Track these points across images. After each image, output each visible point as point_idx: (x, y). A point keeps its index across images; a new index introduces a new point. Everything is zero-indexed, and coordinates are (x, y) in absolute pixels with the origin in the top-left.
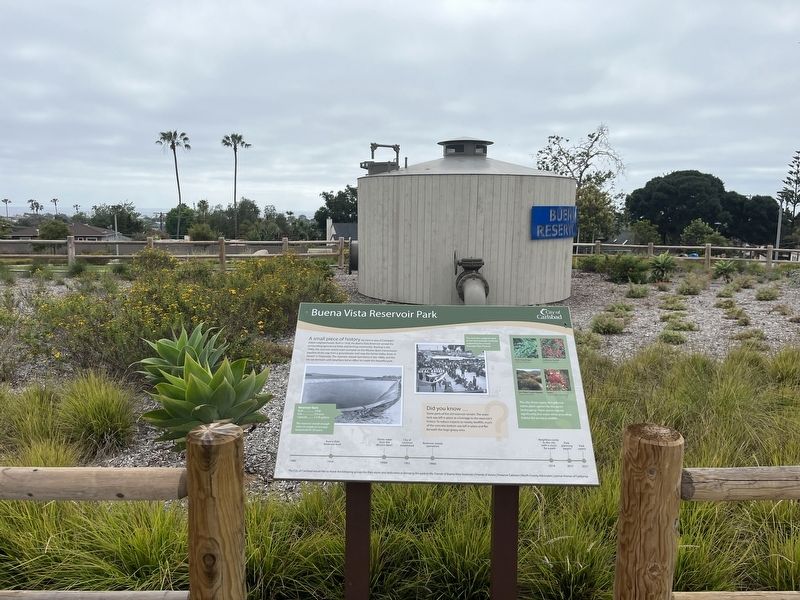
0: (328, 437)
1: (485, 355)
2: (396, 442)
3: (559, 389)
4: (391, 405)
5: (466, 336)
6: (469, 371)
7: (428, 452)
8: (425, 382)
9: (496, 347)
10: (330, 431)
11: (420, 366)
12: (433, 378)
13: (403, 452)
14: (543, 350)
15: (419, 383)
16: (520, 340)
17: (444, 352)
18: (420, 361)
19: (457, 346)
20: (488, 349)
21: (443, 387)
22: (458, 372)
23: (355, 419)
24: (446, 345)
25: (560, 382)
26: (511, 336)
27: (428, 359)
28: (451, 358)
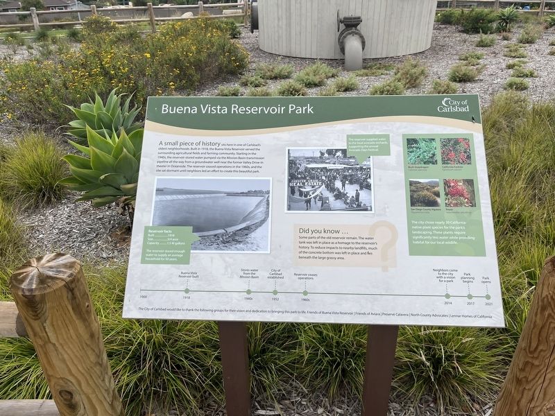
0: (184, 268)
1: (371, 162)
2: (263, 274)
3: (461, 204)
4: (257, 227)
5: (348, 136)
6: (351, 183)
7: (300, 285)
8: (298, 198)
9: (385, 151)
10: (185, 260)
11: (292, 177)
12: (308, 192)
13: (270, 286)
14: (443, 153)
15: (290, 200)
16: (415, 141)
17: (321, 159)
18: (293, 171)
19: (337, 150)
20: (375, 154)
21: (319, 204)
22: (338, 184)
23: (215, 245)
24: (324, 149)
25: (462, 195)
26: (404, 135)
27: (302, 169)
28: (329, 166)
